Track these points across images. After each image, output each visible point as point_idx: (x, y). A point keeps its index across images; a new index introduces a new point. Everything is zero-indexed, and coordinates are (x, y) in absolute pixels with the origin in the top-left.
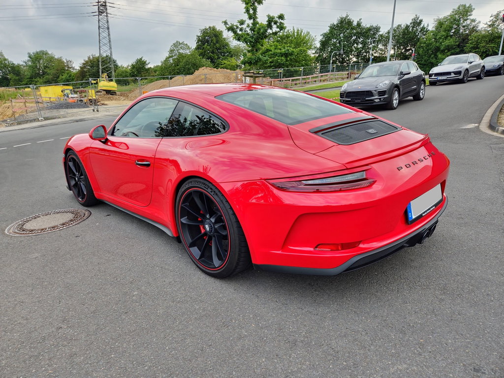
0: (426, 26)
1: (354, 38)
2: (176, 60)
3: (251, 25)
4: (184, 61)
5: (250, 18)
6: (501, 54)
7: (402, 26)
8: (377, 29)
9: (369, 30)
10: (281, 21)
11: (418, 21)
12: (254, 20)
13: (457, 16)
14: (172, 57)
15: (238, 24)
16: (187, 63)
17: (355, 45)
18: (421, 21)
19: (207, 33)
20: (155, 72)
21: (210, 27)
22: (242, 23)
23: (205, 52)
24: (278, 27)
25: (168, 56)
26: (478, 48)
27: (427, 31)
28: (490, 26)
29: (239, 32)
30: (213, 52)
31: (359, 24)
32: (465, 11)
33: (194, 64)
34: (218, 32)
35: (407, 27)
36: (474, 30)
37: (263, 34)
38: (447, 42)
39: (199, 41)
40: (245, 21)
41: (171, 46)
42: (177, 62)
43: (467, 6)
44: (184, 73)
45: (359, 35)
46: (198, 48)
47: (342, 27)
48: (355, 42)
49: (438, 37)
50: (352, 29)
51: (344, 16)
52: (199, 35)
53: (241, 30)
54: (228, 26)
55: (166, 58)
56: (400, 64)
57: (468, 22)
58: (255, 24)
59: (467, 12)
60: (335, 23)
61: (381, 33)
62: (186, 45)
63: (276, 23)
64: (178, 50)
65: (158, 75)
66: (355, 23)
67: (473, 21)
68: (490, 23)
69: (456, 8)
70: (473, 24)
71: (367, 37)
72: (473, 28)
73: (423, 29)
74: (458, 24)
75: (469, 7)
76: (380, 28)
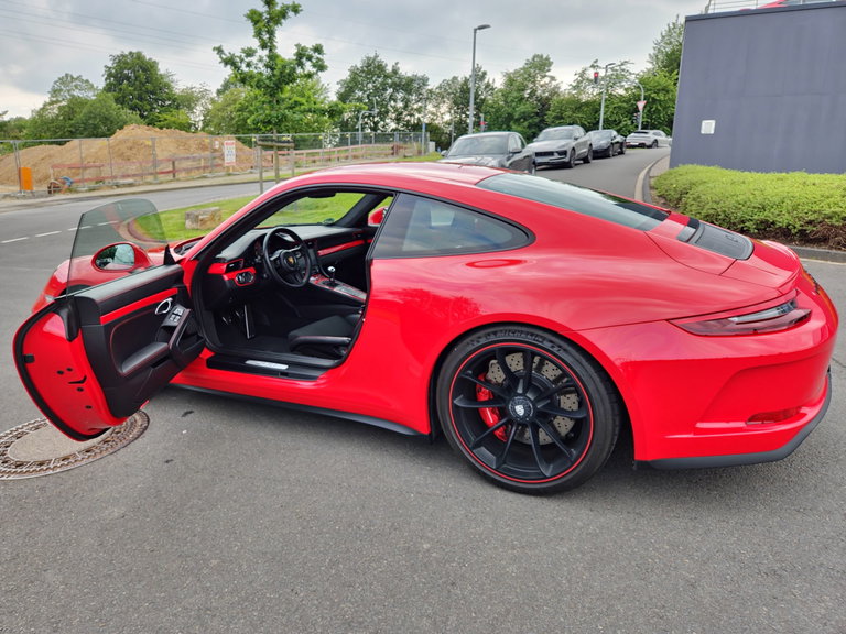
0: (491, 82)
1: (390, 91)
2: (67, 109)
3: (266, 59)
4: (85, 110)
5: (264, 46)
6: (604, 128)
7: (459, 79)
8: (424, 81)
9: (411, 81)
10: (320, 56)
11: (481, 73)
12: (270, 50)
13: (532, 71)
14: (57, 102)
15: (243, 55)
16: (90, 115)
17: (392, 103)
18: (485, 73)
19: (126, 63)
20: (21, 128)
21: (131, 53)
22: (250, 53)
23: (124, 97)
24: (314, 66)
25: (48, 101)
26: (562, 118)
27: (493, 89)
28: (574, 88)
29: (244, 68)
30: (141, 98)
31: (395, 72)
32: (541, 64)
33: (106, 119)
34: (148, 63)
35: (466, 81)
36: (555, 92)
37: (289, 75)
38: (522, 108)
39: (110, 75)
40: (255, 51)
41: (55, 83)
42: (69, 112)
43: (545, 57)
44: (86, 133)
45: (397, 87)
46: (108, 88)
47: (369, 72)
48: (392, 98)
49: (509, 100)
50: (386, 77)
51: (372, 56)
52: (110, 65)
53: (248, 65)
54: (224, 57)
55: (45, 105)
56: (507, 138)
57: (547, 80)
58: (273, 57)
59: (545, 65)
60: (359, 66)
61: (429, 87)
62: (87, 81)
63: (309, 58)
64: (69, 91)
65: (27, 136)
66: (389, 69)
67: (553, 78)
68: (574, 84)
69: (530, 58)
70: (554, 83)
71: (409, 92)
72: (553, 89)
73: (488, 85)
74: (534, 82)
75: (547, 59)
76: (428, 80)
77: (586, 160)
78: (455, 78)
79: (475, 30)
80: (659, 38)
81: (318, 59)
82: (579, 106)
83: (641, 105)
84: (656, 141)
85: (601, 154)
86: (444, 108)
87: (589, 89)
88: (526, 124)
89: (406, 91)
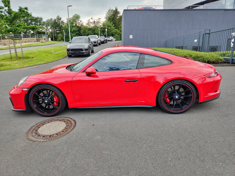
5: (6, 6)
7: (53, 19)
9: (37, 18)
11: (59, 18)
12: (9, 8)
13: (75, 18)
18: (61, 18)
26: (85, 32)
27: (64, 23)
28: (87, 24)
35: (55, 20)
40: (4, 8)
45: (32, 20)
57: (79, 21)
58: (10, 10)
59: (78, 17)
61: (43, 21)
63: (24, 11)
67: (81, 21)
68: (87, 23)
69: (74, 15)
70: (81, 22)
71: (37, 22)
72: (81, 24)
73: (62, 22)
74: (76, 22)
75: (79, 16)
76: (42, 19)
77: (100, 44)
78: (51, 19)
79: (68, 7)
80: (107, 13)
81: (27, 12)
82: (90, 29)
83: (106, 30)
84: (112, 39)
85: (103, 43)
86: (49, 27)
87: (91, 25)
88: (75, 33)
89: (35, 21)
